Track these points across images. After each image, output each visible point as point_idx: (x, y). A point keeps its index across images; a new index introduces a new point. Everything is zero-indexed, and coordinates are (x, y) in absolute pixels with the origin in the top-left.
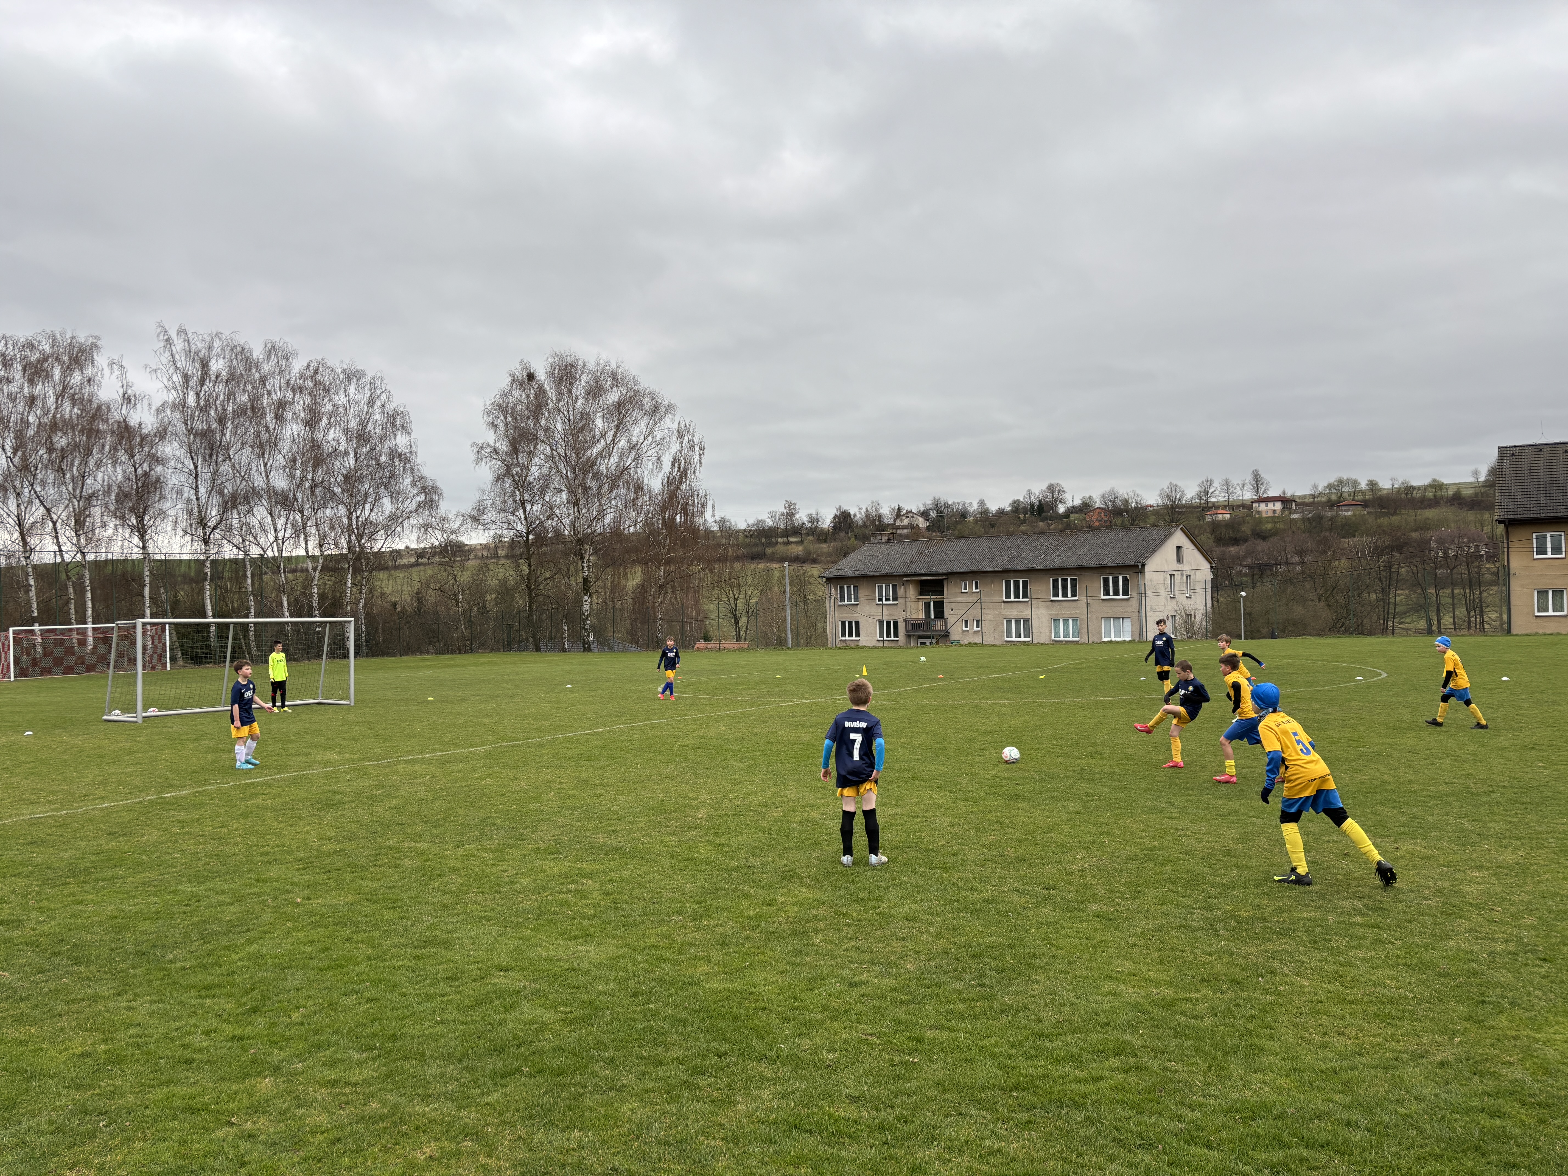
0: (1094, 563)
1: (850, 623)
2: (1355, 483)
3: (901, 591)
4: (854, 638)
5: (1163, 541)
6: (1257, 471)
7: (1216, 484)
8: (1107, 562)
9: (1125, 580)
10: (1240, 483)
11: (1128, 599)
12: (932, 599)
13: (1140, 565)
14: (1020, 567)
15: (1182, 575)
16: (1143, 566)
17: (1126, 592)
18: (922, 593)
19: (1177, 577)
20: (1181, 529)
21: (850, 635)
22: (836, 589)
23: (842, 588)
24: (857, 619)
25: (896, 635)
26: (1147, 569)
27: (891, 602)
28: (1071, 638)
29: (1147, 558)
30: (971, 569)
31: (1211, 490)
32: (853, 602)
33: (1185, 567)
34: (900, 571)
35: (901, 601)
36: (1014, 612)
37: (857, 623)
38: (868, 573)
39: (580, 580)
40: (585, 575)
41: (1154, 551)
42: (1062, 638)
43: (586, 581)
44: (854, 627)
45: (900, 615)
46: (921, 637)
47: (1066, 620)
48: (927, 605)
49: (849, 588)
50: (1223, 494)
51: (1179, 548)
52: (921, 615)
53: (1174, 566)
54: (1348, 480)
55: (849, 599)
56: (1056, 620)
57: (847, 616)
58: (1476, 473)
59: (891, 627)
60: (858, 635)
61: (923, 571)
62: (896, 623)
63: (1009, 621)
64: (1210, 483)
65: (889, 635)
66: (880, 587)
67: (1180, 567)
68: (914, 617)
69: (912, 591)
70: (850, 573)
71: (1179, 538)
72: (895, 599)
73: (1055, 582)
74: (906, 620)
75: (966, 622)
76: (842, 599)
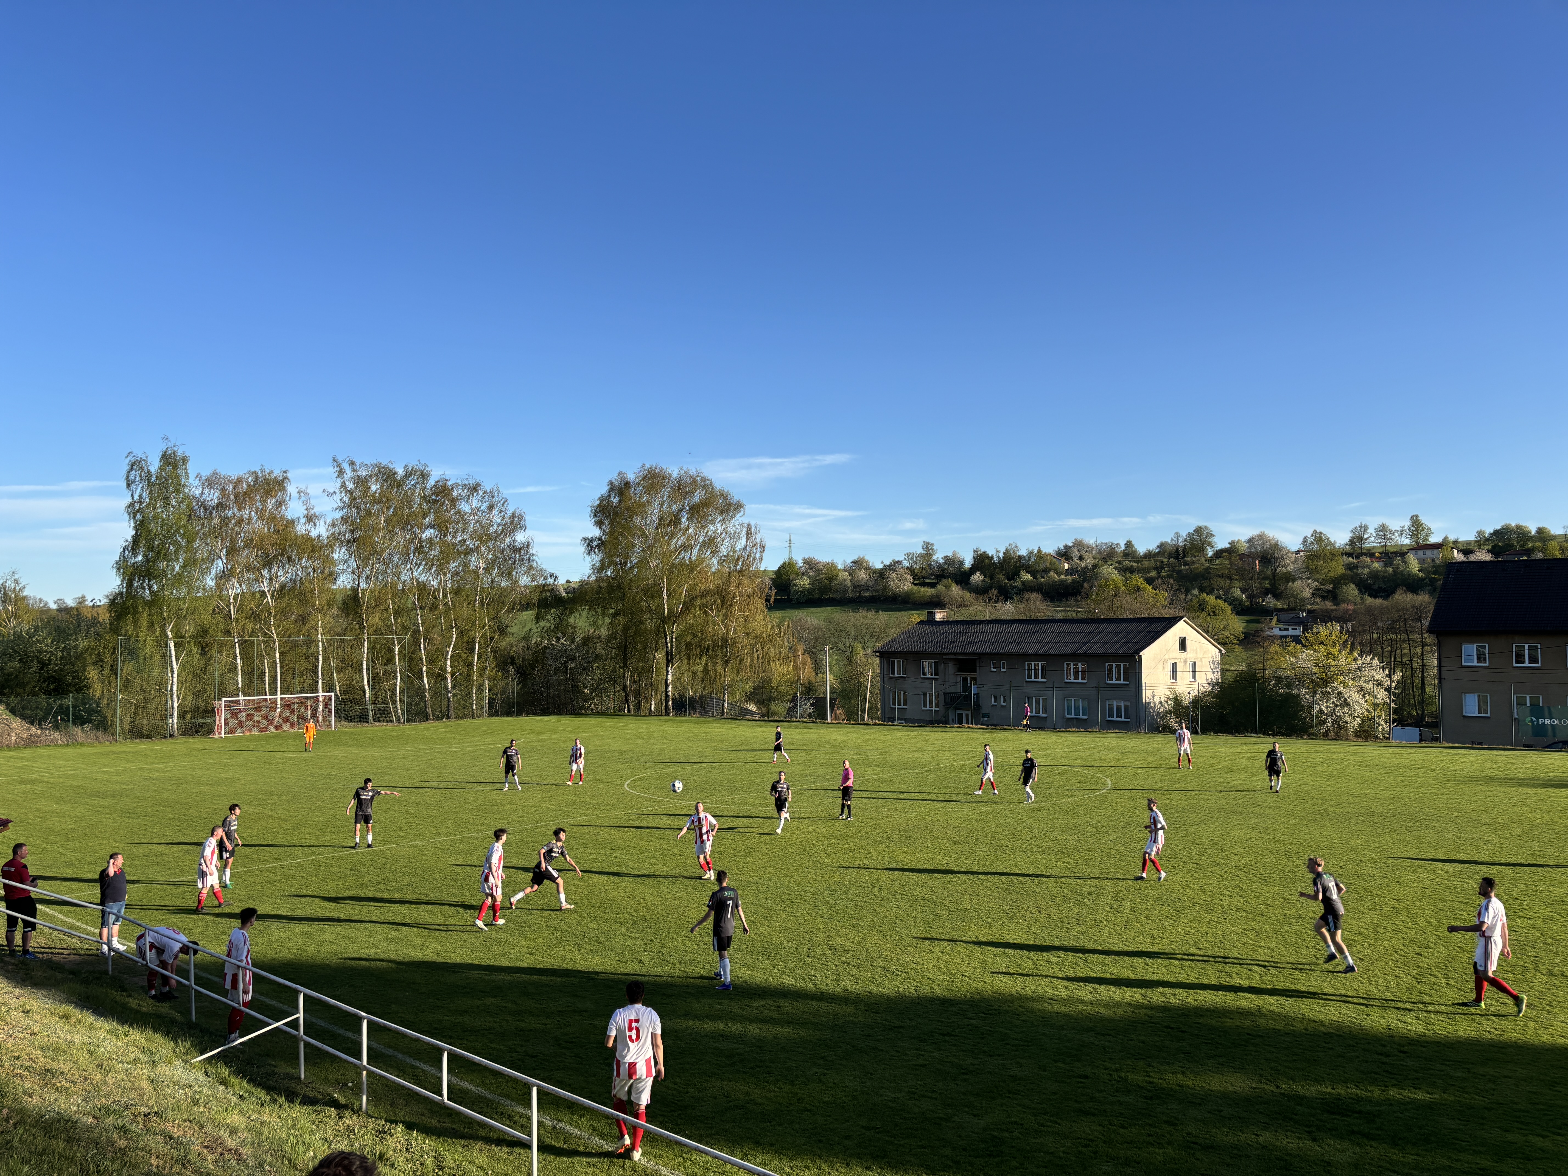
0: (1099, 652)
3: (942, 667)
4: (902, 706)
5: (1163, 632)
6: (1417, 516)
7: (1371, 530)
8: (1111, 651)
9: (1126, 668)
10: (1399, 529)
11: (1127, 685)
12: (968, 676)
13: (1136, 653)
14: (1039, 651)
15: (1185, 662)
16: (1140, 655)
17: (1126, 679)
18: (960, 670)
19: (1180, 666)
20: (1184, 620)
21: (899, 704)
22: (888, 663)
23: (893, 662)
24: (905, 690)
25: (937, 706)
26: (1143, 658)
27: (933, 677)
28: (1081, 717)
29: (1143, 647)
30: (1001, 651)
31: (1366, 536)
32: (902, 675)
33: (1190, 654)
34: (940, 651)
35: (941, 677)
36: (1034, 691)
37: (905, 694)
38: (914, 650)
40: (668, 649)
41: (1151, 642)
42: (1073, 716)
43: (669, 654)
44: (902, 697)
45: (940, 689)
46: (958, 709)
47: (1077, 700)
48: (965, 679)
49: (898, 662)
50: (1379, 540)
51: (1182, 639)
52: (959, 690)
53: (1176, 654)
54: (1516, 526)
55: (899, 672)
56: (1069, 700)
59: (933, 698)
60: (905, 704)
61: (958, 651)
62: (937, 696)
64: (1365, 528)
65: (931, 706)
67: (1183, 655)
68: (953, 690)
69: (951, 669)
70: (900, 650)
71: (1182, 628)
72: (936, 674)
74: (945, 693)
75: (995, 697)
76: (893, 672)
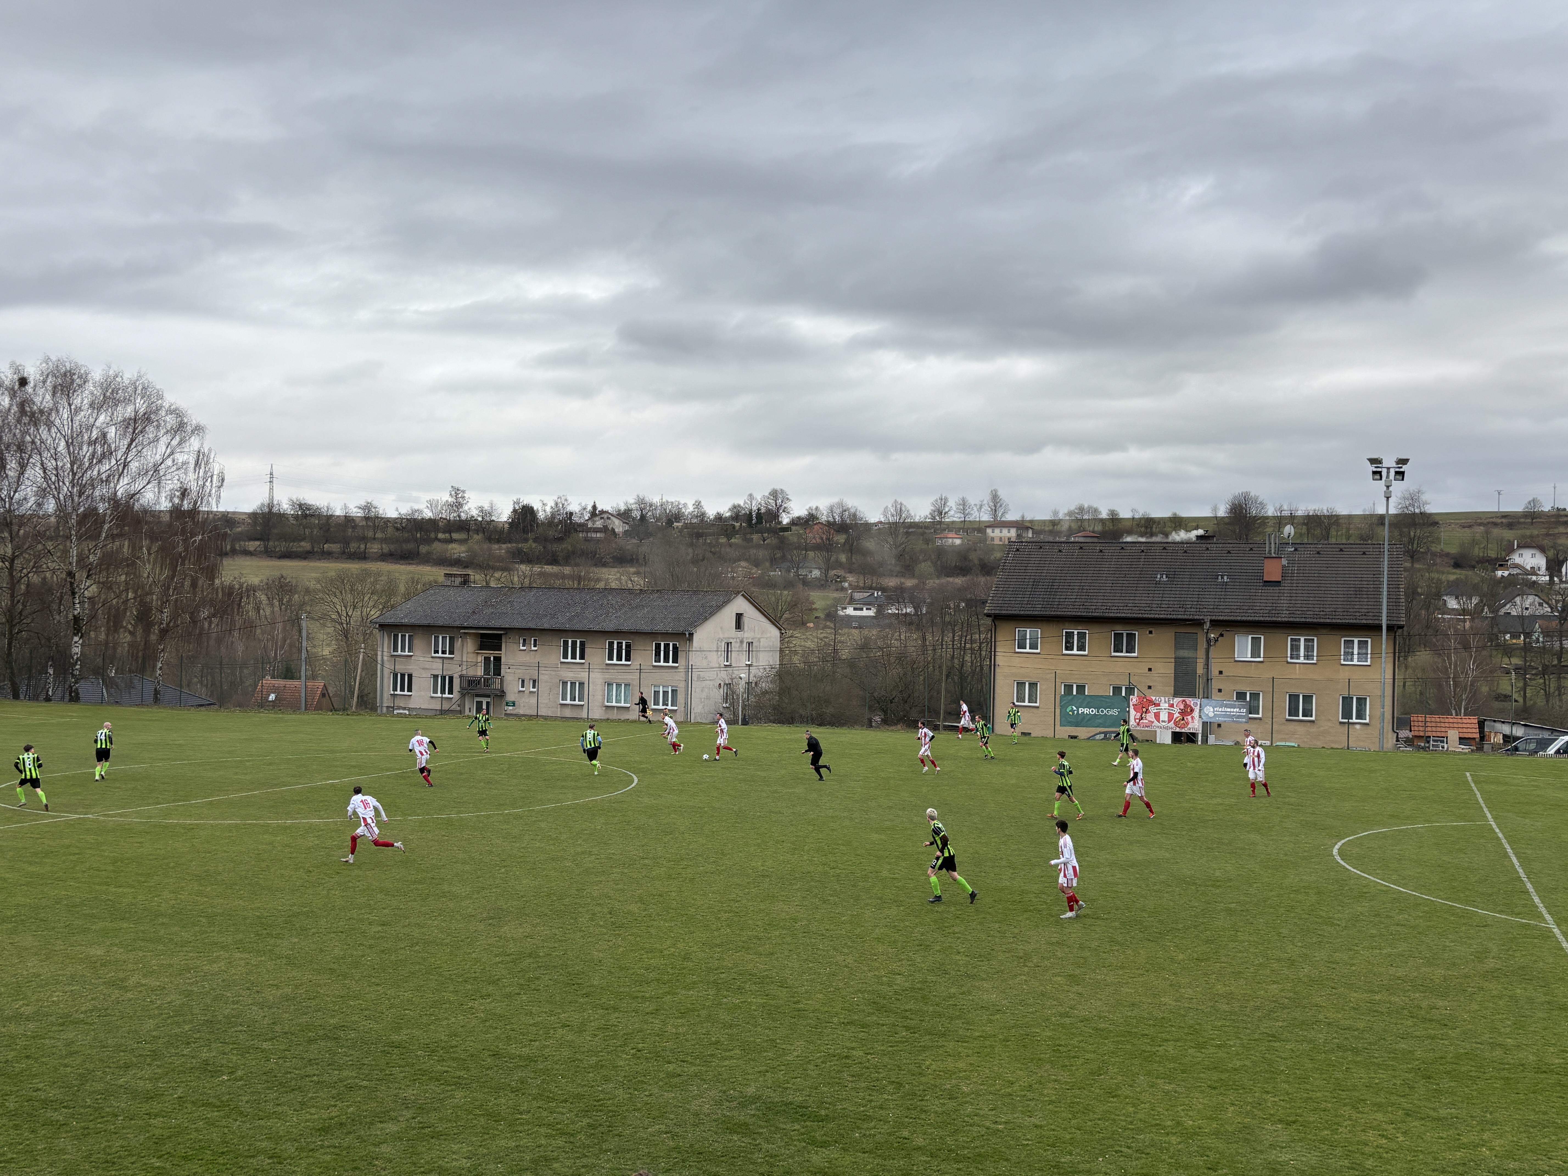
0: (646, 628)
1: (403, 676)
2: (1096, 510)
3: (458, 644)
4: (406, 693)
5: (719, 608)
6: (996, 491)
7: (951, 503)
8: (659, 627)
9: (675, 648)
10: (979, 503)
11: (676, 668)
12: (492, 654)
13: (687, 633)
14: (578, 627)
15: (742, 642)
16: (691, 635)
17: (675, 660)
18: (482, 647)
19: (735, 646)
20: (743, 595)
21: (402, 689)
22: (389, 638)
23: (396, 637)
24: (410, 672)
25: (451, 692)
26: (695, 637)
27: (447, 655)
28: (622, 704)
29: (696, 627)
30: (532, 625)
31: (946, 509)
32: (407, 653)
33: (747, 634)
34: (457, 624)
35: (456, 656)
36: (569, 675)
37: (410, 676)
38: (425, 622)
39: (71, 617)
40: (76, 613)
41: (706, 619)
42: (614, 704)
43: (76, 619)
44: (406, 681)
45: (455, 671)
46: (478, 696)
47: (619, 685)
48: (487, 659)
49: (403, 637)
50: (959, 515)
51: (739, 617)
52: (480, 672)
53: (731, 632)
54: (1090, 508)
55: (403, 650)
56: (610, 685)
57: (400, 668)
58: (1215, 509)
59: (445, 682)
60: (410, 690)
61: (481, 624)
62: (451, 679)
63: (565, 683)
64: (946, 501)
65: (443, 692)
66: (437, 638)
67: (740, 634)
68: (471, 672)
69: (470, 645)
70: (406, 621)
71: (740, 604)
72: (451, 652)
73: (611, 644)
74: (461, 676)
75: (523, 681)
76: (396, 649)
